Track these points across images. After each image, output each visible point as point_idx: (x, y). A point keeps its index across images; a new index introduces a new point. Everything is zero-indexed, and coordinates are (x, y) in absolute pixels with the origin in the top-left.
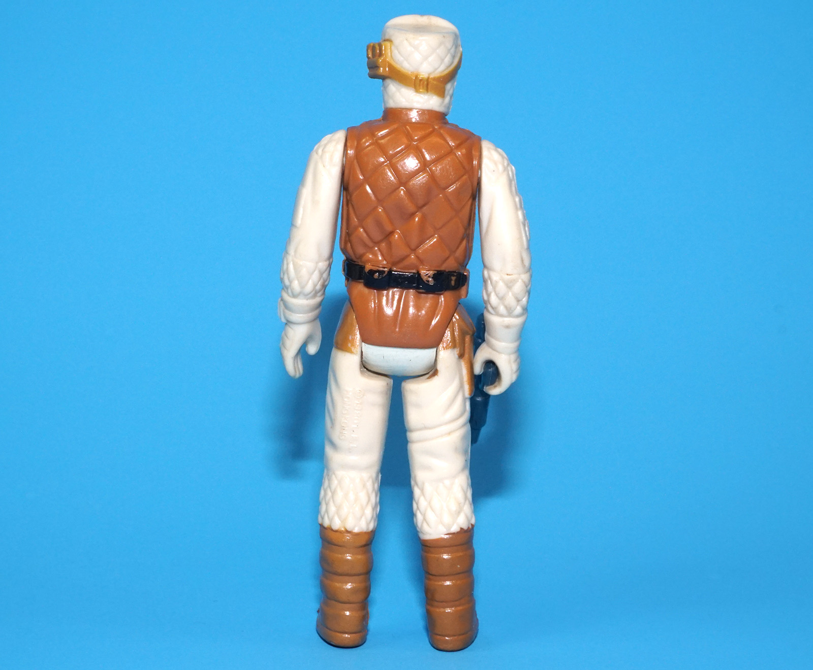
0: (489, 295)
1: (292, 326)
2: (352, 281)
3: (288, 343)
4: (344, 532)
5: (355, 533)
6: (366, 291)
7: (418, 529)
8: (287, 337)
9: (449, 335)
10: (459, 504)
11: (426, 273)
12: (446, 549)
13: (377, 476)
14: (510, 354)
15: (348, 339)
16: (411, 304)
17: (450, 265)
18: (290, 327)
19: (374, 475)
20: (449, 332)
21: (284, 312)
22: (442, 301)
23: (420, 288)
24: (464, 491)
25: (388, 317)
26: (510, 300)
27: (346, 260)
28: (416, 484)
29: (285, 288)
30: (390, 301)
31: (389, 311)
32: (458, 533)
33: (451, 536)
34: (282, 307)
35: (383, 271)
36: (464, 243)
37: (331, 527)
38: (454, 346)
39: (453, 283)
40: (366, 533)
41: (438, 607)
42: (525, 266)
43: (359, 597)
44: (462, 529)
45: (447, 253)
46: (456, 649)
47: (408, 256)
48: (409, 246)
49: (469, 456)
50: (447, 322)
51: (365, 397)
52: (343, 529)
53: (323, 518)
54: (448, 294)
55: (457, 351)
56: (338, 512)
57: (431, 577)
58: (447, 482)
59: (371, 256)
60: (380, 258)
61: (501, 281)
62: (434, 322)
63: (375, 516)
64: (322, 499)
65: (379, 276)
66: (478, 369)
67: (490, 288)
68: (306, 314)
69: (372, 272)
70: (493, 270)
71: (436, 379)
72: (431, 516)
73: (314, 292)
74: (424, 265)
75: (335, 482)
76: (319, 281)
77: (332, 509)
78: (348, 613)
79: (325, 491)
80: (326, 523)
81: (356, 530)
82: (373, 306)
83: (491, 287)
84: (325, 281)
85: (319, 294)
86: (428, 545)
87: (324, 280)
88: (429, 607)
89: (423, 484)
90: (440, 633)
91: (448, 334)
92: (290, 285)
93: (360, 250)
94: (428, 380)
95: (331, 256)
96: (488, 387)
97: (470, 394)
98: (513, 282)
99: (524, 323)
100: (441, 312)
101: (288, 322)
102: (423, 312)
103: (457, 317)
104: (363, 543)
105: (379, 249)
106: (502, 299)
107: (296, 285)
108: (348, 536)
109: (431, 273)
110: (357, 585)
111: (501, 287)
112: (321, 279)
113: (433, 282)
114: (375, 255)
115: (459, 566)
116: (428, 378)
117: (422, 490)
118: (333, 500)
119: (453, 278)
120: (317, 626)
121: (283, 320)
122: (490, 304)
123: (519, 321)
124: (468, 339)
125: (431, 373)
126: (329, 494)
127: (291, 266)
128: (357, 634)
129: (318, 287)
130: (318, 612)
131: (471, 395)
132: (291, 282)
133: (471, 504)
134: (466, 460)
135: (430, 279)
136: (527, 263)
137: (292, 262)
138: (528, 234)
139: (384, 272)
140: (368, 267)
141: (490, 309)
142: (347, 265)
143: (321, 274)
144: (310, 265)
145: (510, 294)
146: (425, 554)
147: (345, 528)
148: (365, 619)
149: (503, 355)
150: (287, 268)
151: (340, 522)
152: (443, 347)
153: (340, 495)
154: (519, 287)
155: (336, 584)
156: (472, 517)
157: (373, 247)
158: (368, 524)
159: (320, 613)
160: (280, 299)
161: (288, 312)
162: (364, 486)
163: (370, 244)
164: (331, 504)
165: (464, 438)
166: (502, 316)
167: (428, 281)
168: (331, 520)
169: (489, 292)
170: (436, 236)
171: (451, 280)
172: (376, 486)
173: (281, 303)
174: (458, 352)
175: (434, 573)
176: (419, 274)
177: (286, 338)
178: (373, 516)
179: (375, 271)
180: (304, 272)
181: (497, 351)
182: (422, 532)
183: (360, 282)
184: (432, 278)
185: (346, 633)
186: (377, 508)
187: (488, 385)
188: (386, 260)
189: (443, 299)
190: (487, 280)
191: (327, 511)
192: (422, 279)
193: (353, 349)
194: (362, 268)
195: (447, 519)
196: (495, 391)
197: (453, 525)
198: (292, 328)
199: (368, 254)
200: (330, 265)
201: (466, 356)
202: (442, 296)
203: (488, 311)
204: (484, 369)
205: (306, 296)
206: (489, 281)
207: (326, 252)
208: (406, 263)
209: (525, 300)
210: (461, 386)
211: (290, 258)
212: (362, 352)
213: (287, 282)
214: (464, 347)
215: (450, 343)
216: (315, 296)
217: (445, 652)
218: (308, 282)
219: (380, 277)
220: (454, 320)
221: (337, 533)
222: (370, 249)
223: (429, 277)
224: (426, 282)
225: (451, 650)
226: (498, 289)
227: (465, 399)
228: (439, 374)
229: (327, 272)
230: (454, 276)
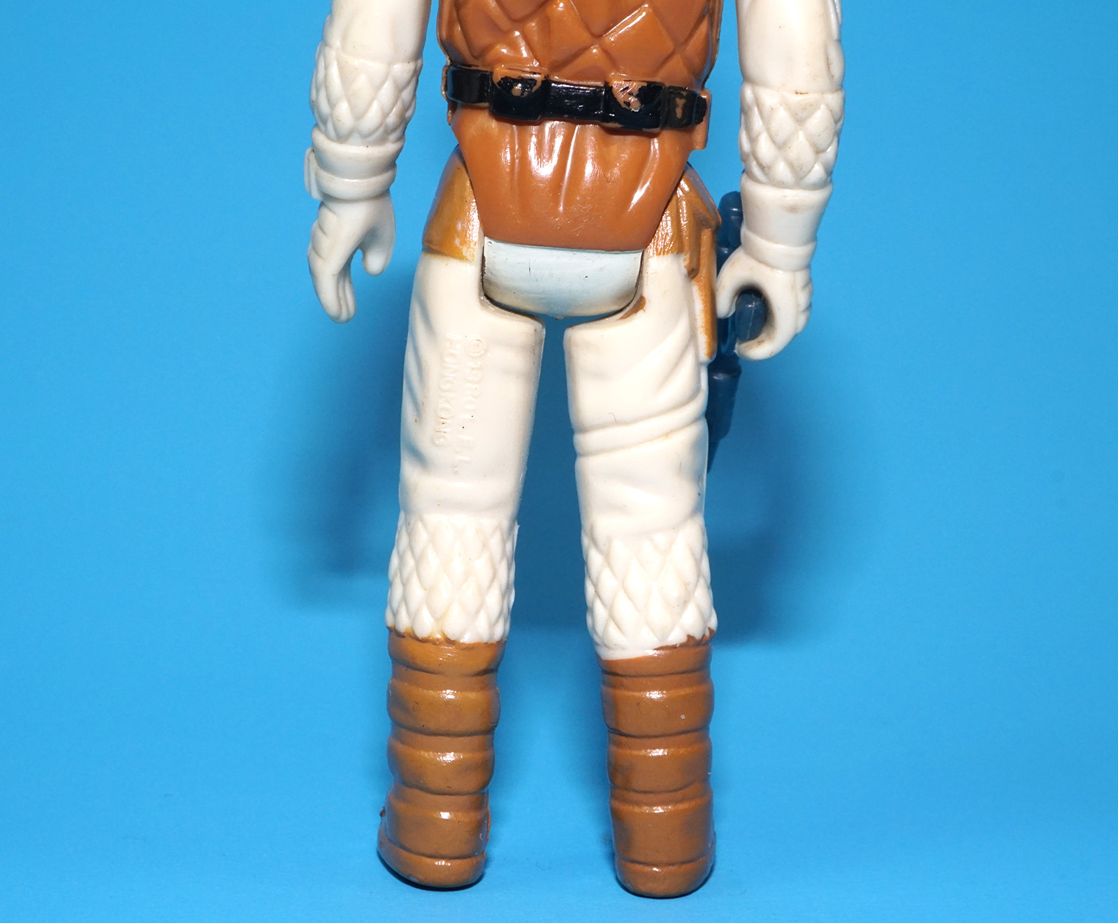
0: (753, 140)
1: (334, 206)
2: (464, 107)
3: (325, 243)
4: (441, 643)
5: (463, 644)
6: (494, 125)
7: (597, 639)
8: (324, 233)
9: (669, 223)
10: (686, 585)
11: (625, 87)
12: (656, 679)
13: (511, 528)
14: (796, 271)
15: (456, 231)
16: (590, 153)
17: (673, 73)
18: (330, 210)
19: (505, 524)
20: (669, 218)
21: (317, 175)
22: (655, 151)
23: (612, 120)
24: (696, 560)
25: (542, 180)
26: (801, 148)
27: (451, 65)
28: (594, 542)
29: (320, 121)
30: (546, 147)
31: (545, 170)
32: (682, 645)
33: (667, 652)
34: (314, 165)
35: (532, 80)
36: (704, 27)
37: (414, 633)
38: (679, 249)
39: (679, 112)
40: (488, 645)
41: (639, 804)
42: (833, 76)
43: (470, 782)
44: (690, 637)
45: (670, 45)
46: (673, 892)
47: (587, 48)
48: (587, 27)
49: (705, 486)
50: (664, 200)
51: (489, 354)
52: (439, 636)
53: (395, 615)
54: (667, 135)
55: (685, 260)
56: (428, 601)
57: (624, 739)
58: (661, 539)
59: (504, 51)
60: (525, 54)
61: (782, 108)
62: (638, 195)
63: (505, 611)
64: (395, 575)
65: (523, 88)
66: (725, 306)
67: (757, 123)
68: (364, 177)
69: (508, 82)
70: (765, 84)
71: (640, 320)
72: (624, 609)
73: (381, 130)
74: (618, 70)
75: (422, 536)
76: (394, 104)
77: (416, 592)
78: (445, 815)
79: (401, 558)
80: (404, 623)
81: (467, 639)
82: (509, 157)
83: (761, 123)
84: (405, 109)
85: (393, 137)
86: (619, 672)
87: (403, 105)
88: (617, 805)
89: (609, 540)
90: (642, 859)
91: (667, 225)
92: (331, 115)
93: (482, 38)
94: (623, 321)
95: (418, 54)
96: (744, 345)
97: (710, 355)
98: (810, 109)
99: (826, 204)
100: (652, 174)
101: (328, 199)
102: (616, 171)
103: (687, 189)
104: (482, 666)
105: (525, 36)
106: (781, 146)
107: (344, 113)
108: (450, 651)
109: (635, 86)
110: (469, 755)
111: (782, 119)
112: (397, 101)
113: (638, 105)
114: (514, 46)
115: (683, 717)
116: (622, 318)
117: (607, 556)
118: (419, 576)
119: (680, 102)
120: (380, 843)
121: (316, 195)
122: (756, 159)
123: (816, 197)
124: (706, 236)
125: (628, 309)
126: (410, 562)
127: (334, 72)
128: (465, 861)
129: (392, 119)
130: (382, 814)
131: (711, 357)
132: (332, 105)
133: (708, 588)
134: (699, 494)
135: (632, 99)
136: (837, 70)
137: (336, 63)
138: (838, 11)
139: (534, 81)
140: (500, 72)
141: (756, 171)
142: (454, 73)
143: (399, 90)
144: (377, 68)
145: (801, 136)
146: (611, 690)
147: (444, 634)
148: (481, 829)
149: (780, 272)
150: (326, 76)
151: (432, 620)
152: (657, 249)
153: (432, 562)
154: (820, 121)
155: (423, 753)
156: (711, 613)
157: (511, 31)
158: (492, 625)
159: (386, 818)
160: (309, 150)
161: (325, 175)
162: (485, 545)
163: (504, 23)
164: (414, 582)
165: (696, 445)
166: (781, 185)
167: (628, 104)
168: (413, 617)
169: (754, 134)
170: (646, 6)
171: (676, 106)
172: (510, 547)
173: (312, 157)
174: (687, 263)
175: (631, 730)
176: (609, 89)
177: (319, 233)
178: (501, 612)
179: (513, 79)
180: (362, 84)
181: (767, 264)
182: (605, 646)
183: (482, 109)
184: (637, 96)
185: (442, 857)
186: (510, 594)
187: (744, 339)
188: (538, 60)
189: (657, 145)
190: (750, 108)
191: (405, 599)
192: (615, 99)
193: (464, 250)
194: (486, 77)
195: (660, 615)
196: (759, 350)
197: (672, 629)
198: (334, 213)
199: (498, 46)
200: (417, 73)
201: (703, 272)
202: (656, 140)
203: (751, 176)
204: (737, 305)
205: (366, 137)
206: (756, 109)
207: (409, 41)
208: (580, 63)
209: (831, 152)
210: (693, 336)
211: (332, 54)
212: (483, 258)
213: (324, 107)
214: (699, 254)
215: (671, 240)
216: (382, 140)
217: (652, 900)
218: (370, 104)
219: (526, 94)
220: (679, 193)
221: (425, 645)
222: (503, 35)
223: (630, 94)
224: (624, 106)
225: (663, 894)
226: (774, 125)
227: (699, 364)
228: (648, 306)
229: (410, 88)
230: (681, 97)
